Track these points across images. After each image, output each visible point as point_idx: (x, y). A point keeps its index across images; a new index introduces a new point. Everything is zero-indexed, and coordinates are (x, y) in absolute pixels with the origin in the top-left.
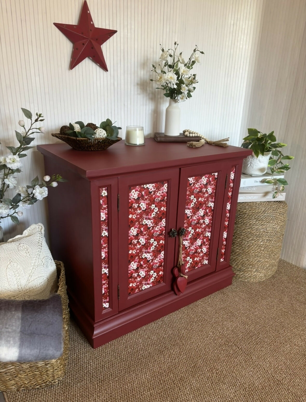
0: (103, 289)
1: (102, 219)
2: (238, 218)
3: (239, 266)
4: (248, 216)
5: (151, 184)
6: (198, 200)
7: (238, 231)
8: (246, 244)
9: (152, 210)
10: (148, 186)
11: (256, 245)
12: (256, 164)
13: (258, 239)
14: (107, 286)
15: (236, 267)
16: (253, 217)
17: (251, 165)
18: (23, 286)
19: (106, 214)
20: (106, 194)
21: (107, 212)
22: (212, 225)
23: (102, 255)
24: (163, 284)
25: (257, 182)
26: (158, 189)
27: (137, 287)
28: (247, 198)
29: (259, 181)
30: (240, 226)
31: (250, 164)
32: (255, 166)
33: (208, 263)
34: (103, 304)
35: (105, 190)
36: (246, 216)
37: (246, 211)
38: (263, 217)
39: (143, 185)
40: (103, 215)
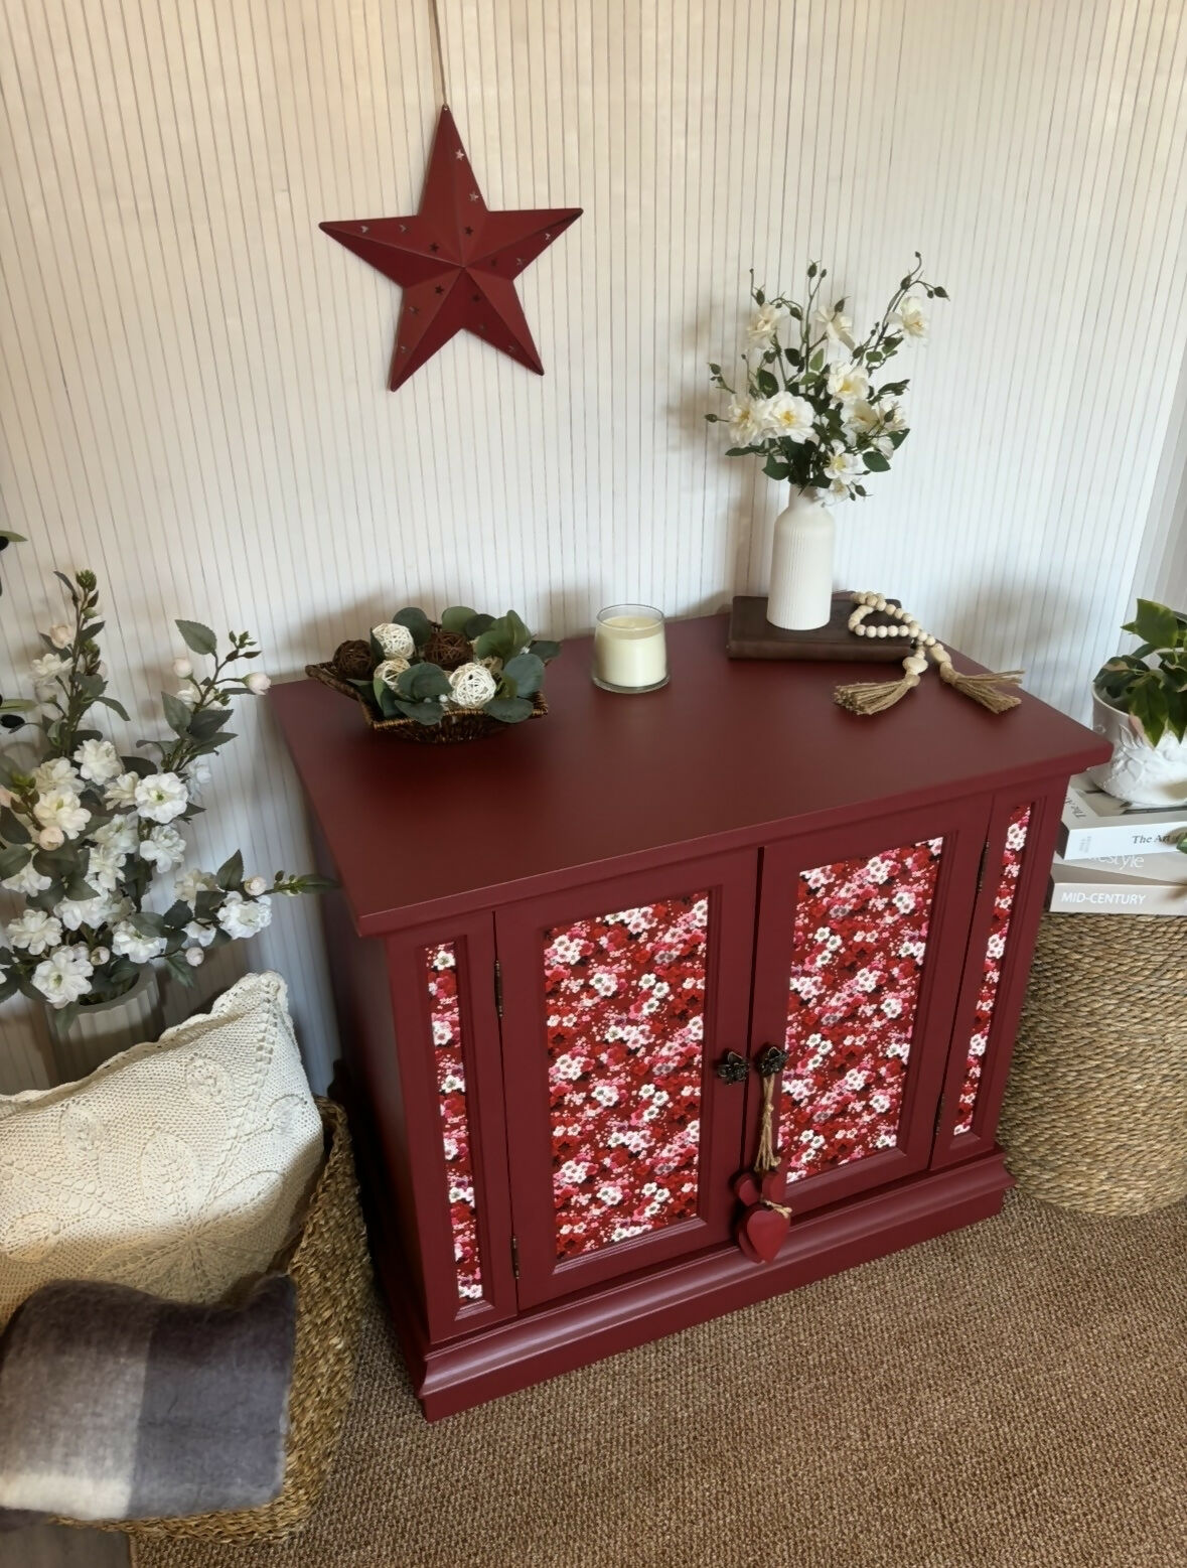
0: (457, 1245)
1: (437, 1042)
2: (1047, 977)
3: (1041, 1149)
4: (1087, 981)
5: (636, 910)
6: (852, 939)
7: (1044, 1025)
8: (1070, 1079)
9: (645, 993)
10: (622, 916)
11: (1116, 1090)
12: (1149, 766)
13: (1122, 1068)
14: (473, 1237)
15: (1027, 1149)
16: (1108, 987)
17: (1126, 763)
18: (193, 1213)
19: (452, 1023)
20: (452, 962)
21: (456, 1017)
22: (915, 1016)
23: (447, 1148)
24: (695, 1223)
25: (1143, 840)
26: (666, 920)
27: (592, 1234)
28: (1095, 898)
29: (1155, 837)
30: (1049, 1009)
31: (1122, 763)
32: (1143, 772)
33: (897, 1146)
34: (460, 1288)
35: (447, 950)
36: (1076, 978)
37: (1078, 957)
38: (1152, 992)
39: (603, 916)
40: (443, 1027)
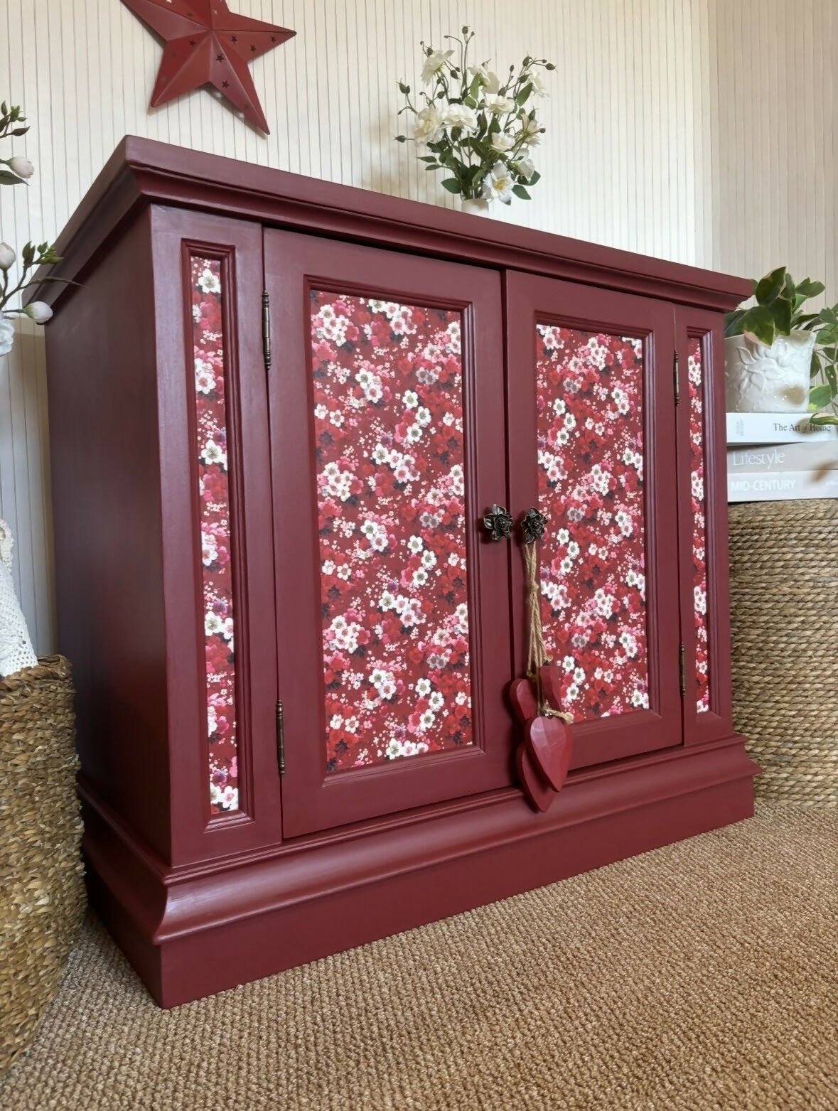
0: (211, 709)
1: (199, 387)
2: (739, 548)
3: (773, 744)
4: (774, 536)
5: (397, 306)
6: (583, 424)
7: (747, 597)
8: (782, 645)
9: (408, 414)
10: (385, 306)
11: (824, 646)
12: (768, 374)
13: (825, 618)
14: (230, 701)
15: (759, 749)
16: (793, 536)
17: (750, 380)
19: (215, 368)
20: (217, 288)
21: (219, 361)
22: (645, 541)
23: (205, 547)
24: (471, 750)
25: (782, 428)
26: (426, 333)
27: (365, 739)
28: (757, 485)
29: (789, 426)
30: (748, 578)
31: (747, 380)
32: (765, 380)
33: (651, 707)
34: (212, 786)
35: (213, 270)
36: (764, 537)
37: (761, 518)
38: (830, 533)
39: (366, 298)
40: (205, 369)
